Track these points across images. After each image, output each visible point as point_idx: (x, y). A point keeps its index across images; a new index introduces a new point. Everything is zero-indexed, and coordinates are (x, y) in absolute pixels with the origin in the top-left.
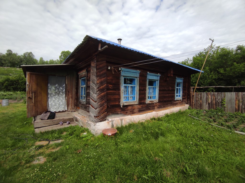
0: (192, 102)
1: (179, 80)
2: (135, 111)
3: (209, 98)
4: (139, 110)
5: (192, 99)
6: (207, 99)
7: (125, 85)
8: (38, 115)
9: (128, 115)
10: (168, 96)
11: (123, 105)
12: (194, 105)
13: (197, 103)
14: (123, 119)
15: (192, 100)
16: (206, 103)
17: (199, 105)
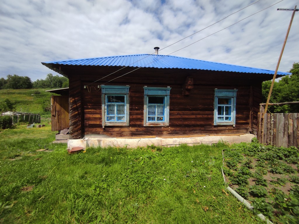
0: (260, 130)
1: (223, 93)
2: (126, 134)
3: (289, 124)
4: (131, 133)
5: (260, 126)
6: (286, 126)
7: (110, 103)
8: (61, 130)
9: (114, 137)
10: (194, 118)
11: (104, 125)
12: (264, 136)
13: (269, 133)
14: (102, 140)
15: (260, 128)
16: (284, 133)
17: (272, 137)
